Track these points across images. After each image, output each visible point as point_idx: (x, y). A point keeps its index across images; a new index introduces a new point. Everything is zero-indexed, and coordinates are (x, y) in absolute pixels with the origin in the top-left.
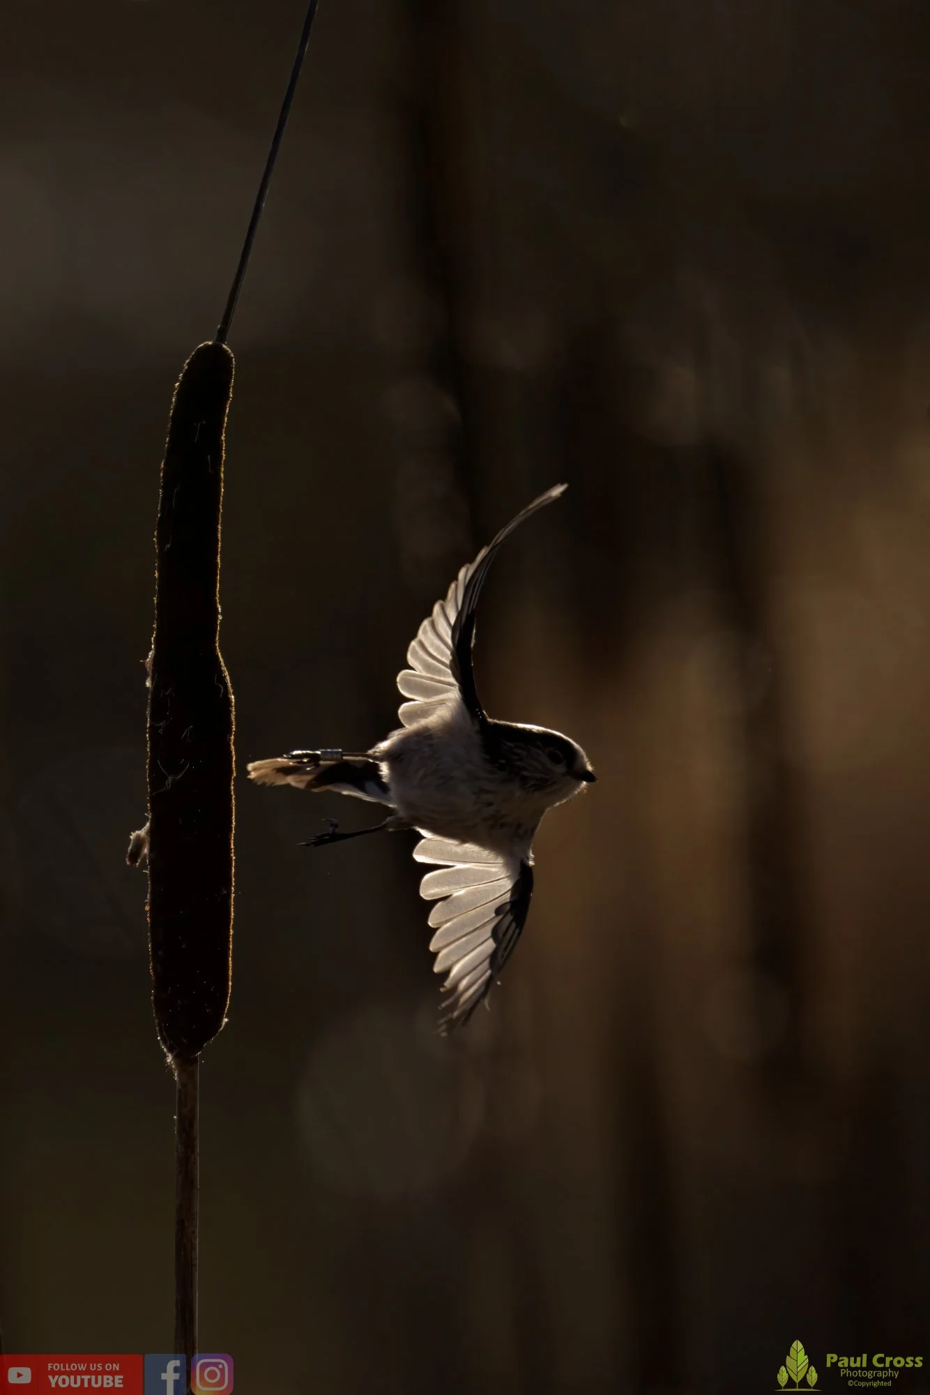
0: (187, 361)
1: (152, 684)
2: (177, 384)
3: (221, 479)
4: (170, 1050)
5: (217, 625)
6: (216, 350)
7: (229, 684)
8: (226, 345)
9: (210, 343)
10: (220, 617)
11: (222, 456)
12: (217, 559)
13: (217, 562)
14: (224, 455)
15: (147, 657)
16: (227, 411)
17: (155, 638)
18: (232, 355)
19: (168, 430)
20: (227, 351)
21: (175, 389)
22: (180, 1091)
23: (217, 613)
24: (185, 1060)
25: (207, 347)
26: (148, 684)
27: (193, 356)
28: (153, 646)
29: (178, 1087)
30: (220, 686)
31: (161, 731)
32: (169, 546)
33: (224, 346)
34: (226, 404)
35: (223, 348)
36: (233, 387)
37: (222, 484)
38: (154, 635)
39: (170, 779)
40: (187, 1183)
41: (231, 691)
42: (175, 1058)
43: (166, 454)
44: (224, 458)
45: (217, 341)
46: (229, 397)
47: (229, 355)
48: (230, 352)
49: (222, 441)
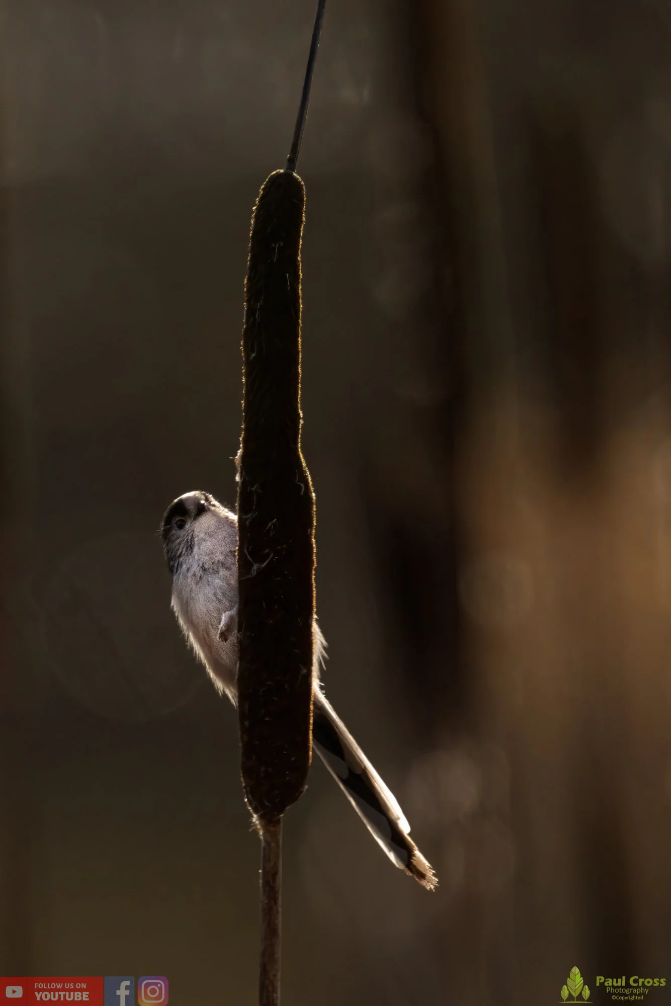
0: (263, 187)
1: (241, 478)
2: (254, 208)
3: (299, 296)
4: (256, 812)
5: (299, 429)
6: (287, 176)
7: (311, 483)
8: (296, 173)
9: (282, 171)
10: (302, 422)
11: (299, 275)
12: (298, 369)
13: (298, 372)
14: (301, 274)
15: (236, 455)
16: (302, 234)
17: (243, 438)
18: (303, 183)
19: (249, 249)
20: (298, 179)
21: (253, 212)
22: (264, 848)
23: (299, 417)
24: (269, 820)
25: (278, 175)
26: (238, 478)
27: (267, 182)
28: (241, 445)
29: (263, 844)
30: (302, 485)
31: (248, 523)
32: (254, 355)
33: (295, 174)
34: (300, 228)
35: (294, 177)
36: (305, 212)
37: (301, 301)
38: (242, 435)
39: (255, 566)
40: (271, 931)
41: (312, 489)
42: (261, 817)
43: (248, 272)
44: (301, 277)
45: (288, 169)
46: (302, 222)
47: (300, 182)
48: (300, 179)
49: (298, 261)
